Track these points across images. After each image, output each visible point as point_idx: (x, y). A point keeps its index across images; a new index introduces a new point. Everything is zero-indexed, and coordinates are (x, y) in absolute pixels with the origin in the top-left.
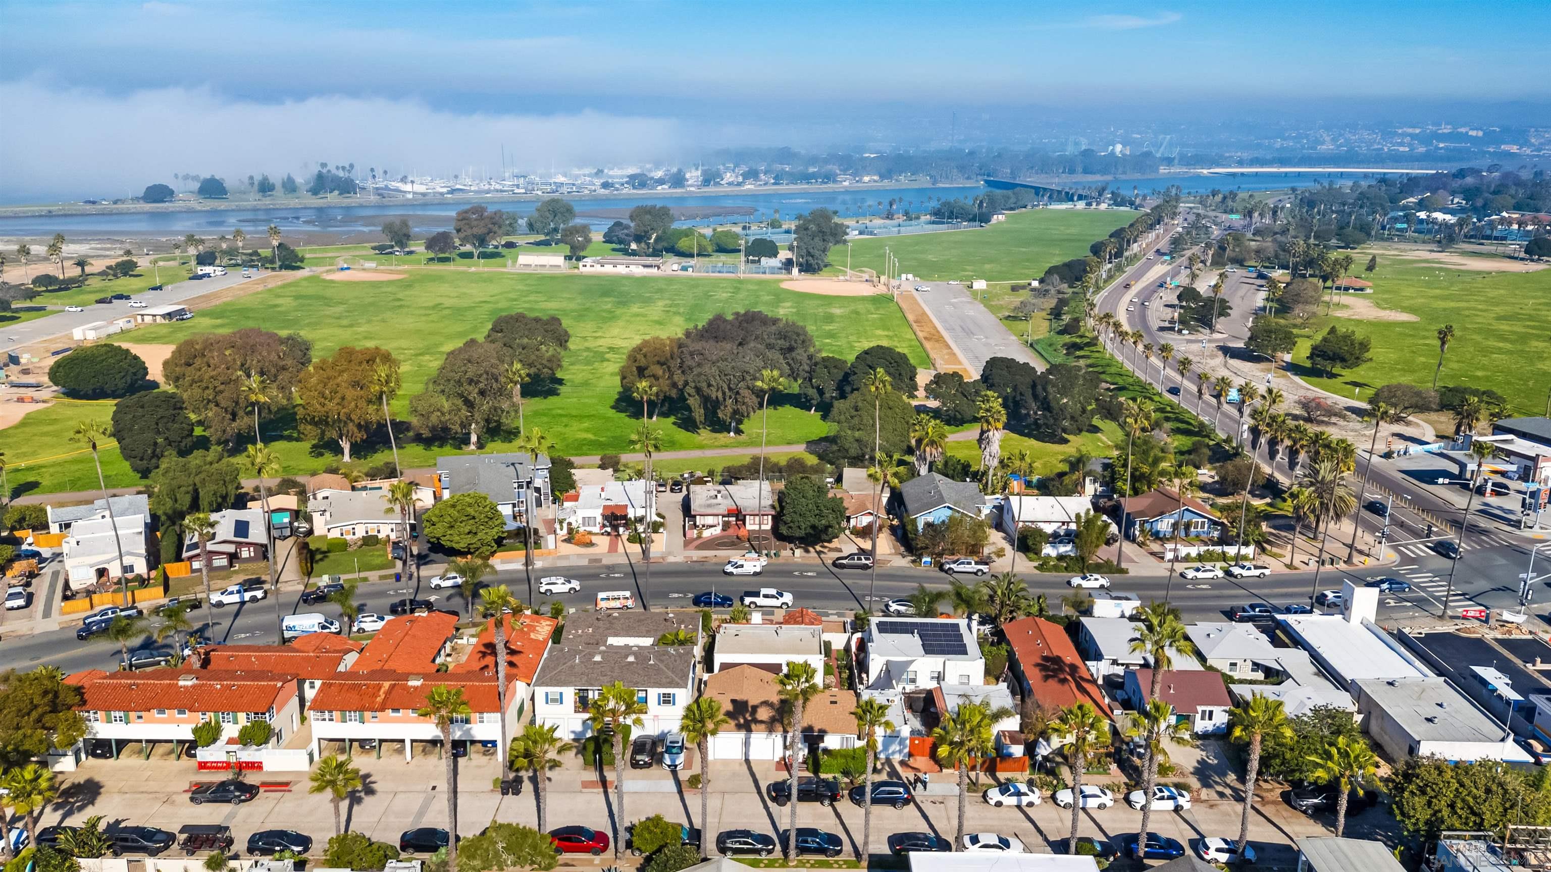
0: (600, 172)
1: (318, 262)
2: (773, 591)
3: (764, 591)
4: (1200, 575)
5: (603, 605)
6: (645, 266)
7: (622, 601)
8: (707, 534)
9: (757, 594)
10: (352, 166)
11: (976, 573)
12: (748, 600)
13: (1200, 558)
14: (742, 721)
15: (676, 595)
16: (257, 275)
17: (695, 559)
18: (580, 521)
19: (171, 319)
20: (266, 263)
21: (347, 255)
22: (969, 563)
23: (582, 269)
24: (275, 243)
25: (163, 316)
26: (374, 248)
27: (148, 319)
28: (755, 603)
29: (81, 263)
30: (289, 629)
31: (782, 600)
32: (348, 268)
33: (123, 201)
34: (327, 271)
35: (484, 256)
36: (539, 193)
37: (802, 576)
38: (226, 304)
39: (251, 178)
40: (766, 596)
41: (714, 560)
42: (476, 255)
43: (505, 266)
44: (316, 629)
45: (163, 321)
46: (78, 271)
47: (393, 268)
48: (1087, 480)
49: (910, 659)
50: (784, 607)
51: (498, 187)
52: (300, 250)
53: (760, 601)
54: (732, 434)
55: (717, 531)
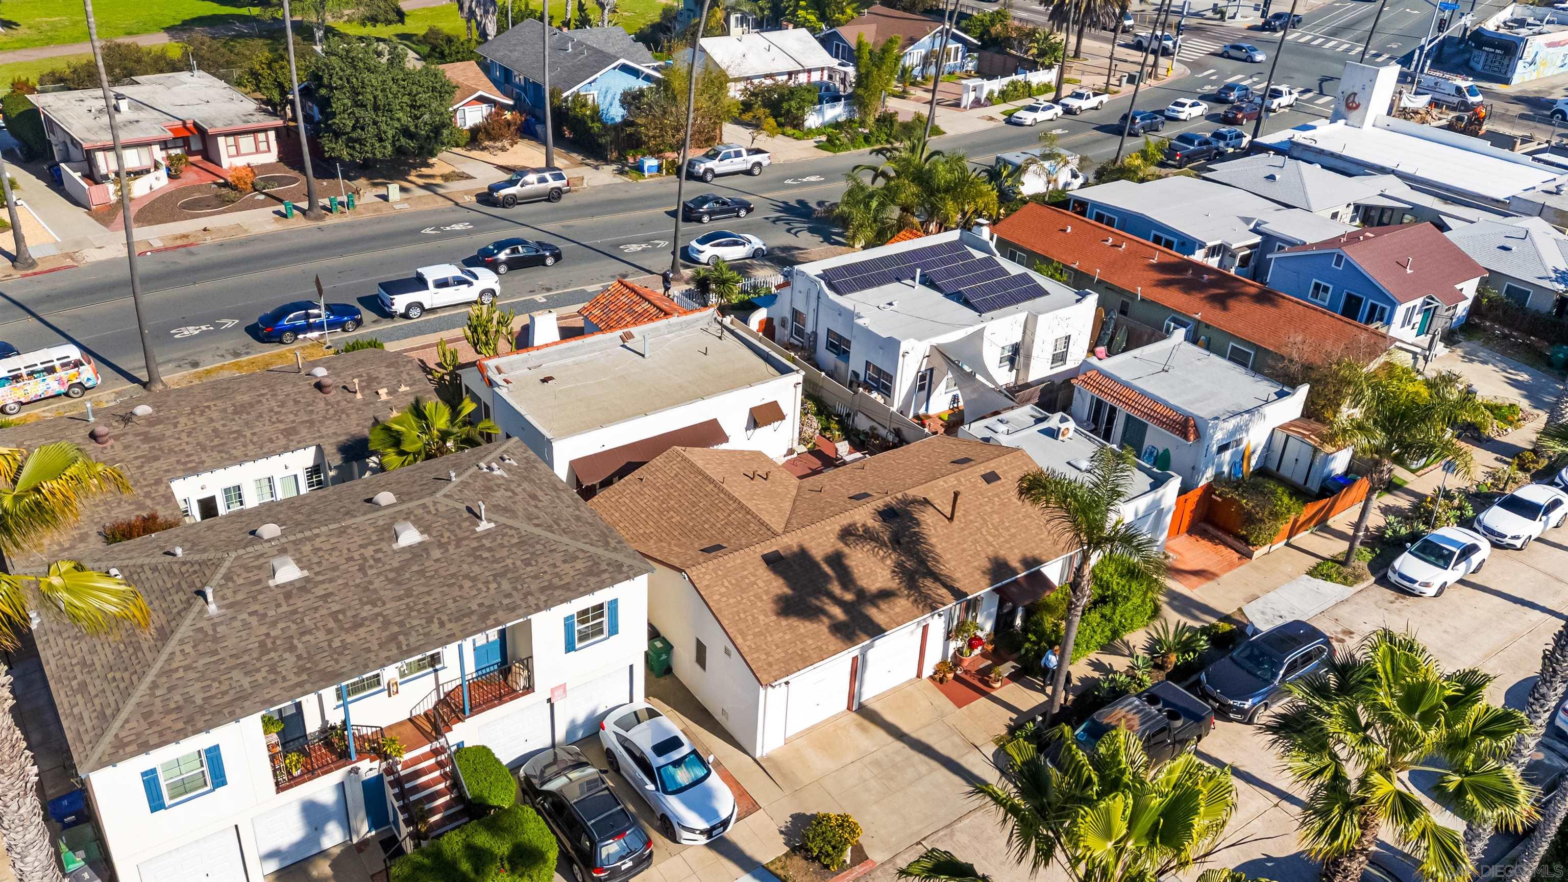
3: (431, 273)
4: (1040, 116)
7: (61, 373)
8: (140, 188)
9: (420, 283)
11: (749, 173)
12: (400, 302)
14: (837, 612)
15: (192, 330)
17: (158, 244)
28: (420, 305)
31: (479, 285)
40: (442, 284)
41: (209, 240)
53: (429, 297)
55: (159, 181)
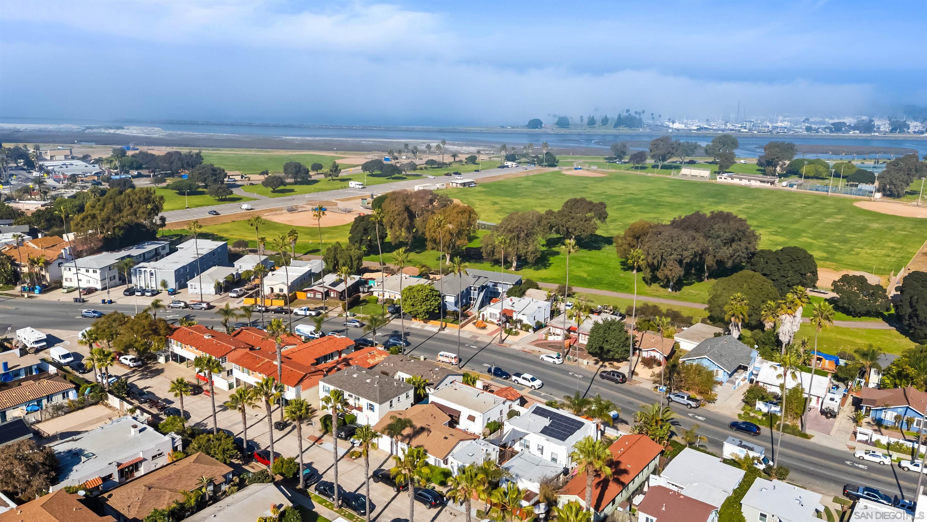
0: (807, 120)
1: (565, 164)
2: (529, 376)
3: (526, 375)
4: (867, 457)
5: (440, 358)
6: (761, 181)
7: (449, 359)
9: (519, 376)
10: (643, 112)
11: (686, 405)
12: (514, 378)
13: (889, 446)
15: (487, 365)
16: (531, 168)
17: (526, 350)
18: (489, 315)
19: (464, 186)
20: (540, 163)
21: (581, 161)
22: (683, 397)
23: (718, 180)
24: (545, 152)
25: (461, 184)
26: (605, 159)
27: (454, 185)
28: (517, 381)
29: (454, 156)
30: (298, 330)
31: (532, 383)
32: (580, 169)
33: (517, 127)
34: (567, 170)
35: (664, 167)
36: (755, 132)
37: (573, 376)
38: (499, 181)
39: (582, 117)
40: (524, 378)
41: (536, 354)
42: (660, 166)
43: (670, 175)
44: (309, 333)
45: (461, 187)
46: (452, 160)
47: (605, 170)
48: (873, 370)
49: (526, 432)
50: (533, 388)
51: (731, 127)
52: (557, 157)
54: (670, 290)
55: (559, 338)
